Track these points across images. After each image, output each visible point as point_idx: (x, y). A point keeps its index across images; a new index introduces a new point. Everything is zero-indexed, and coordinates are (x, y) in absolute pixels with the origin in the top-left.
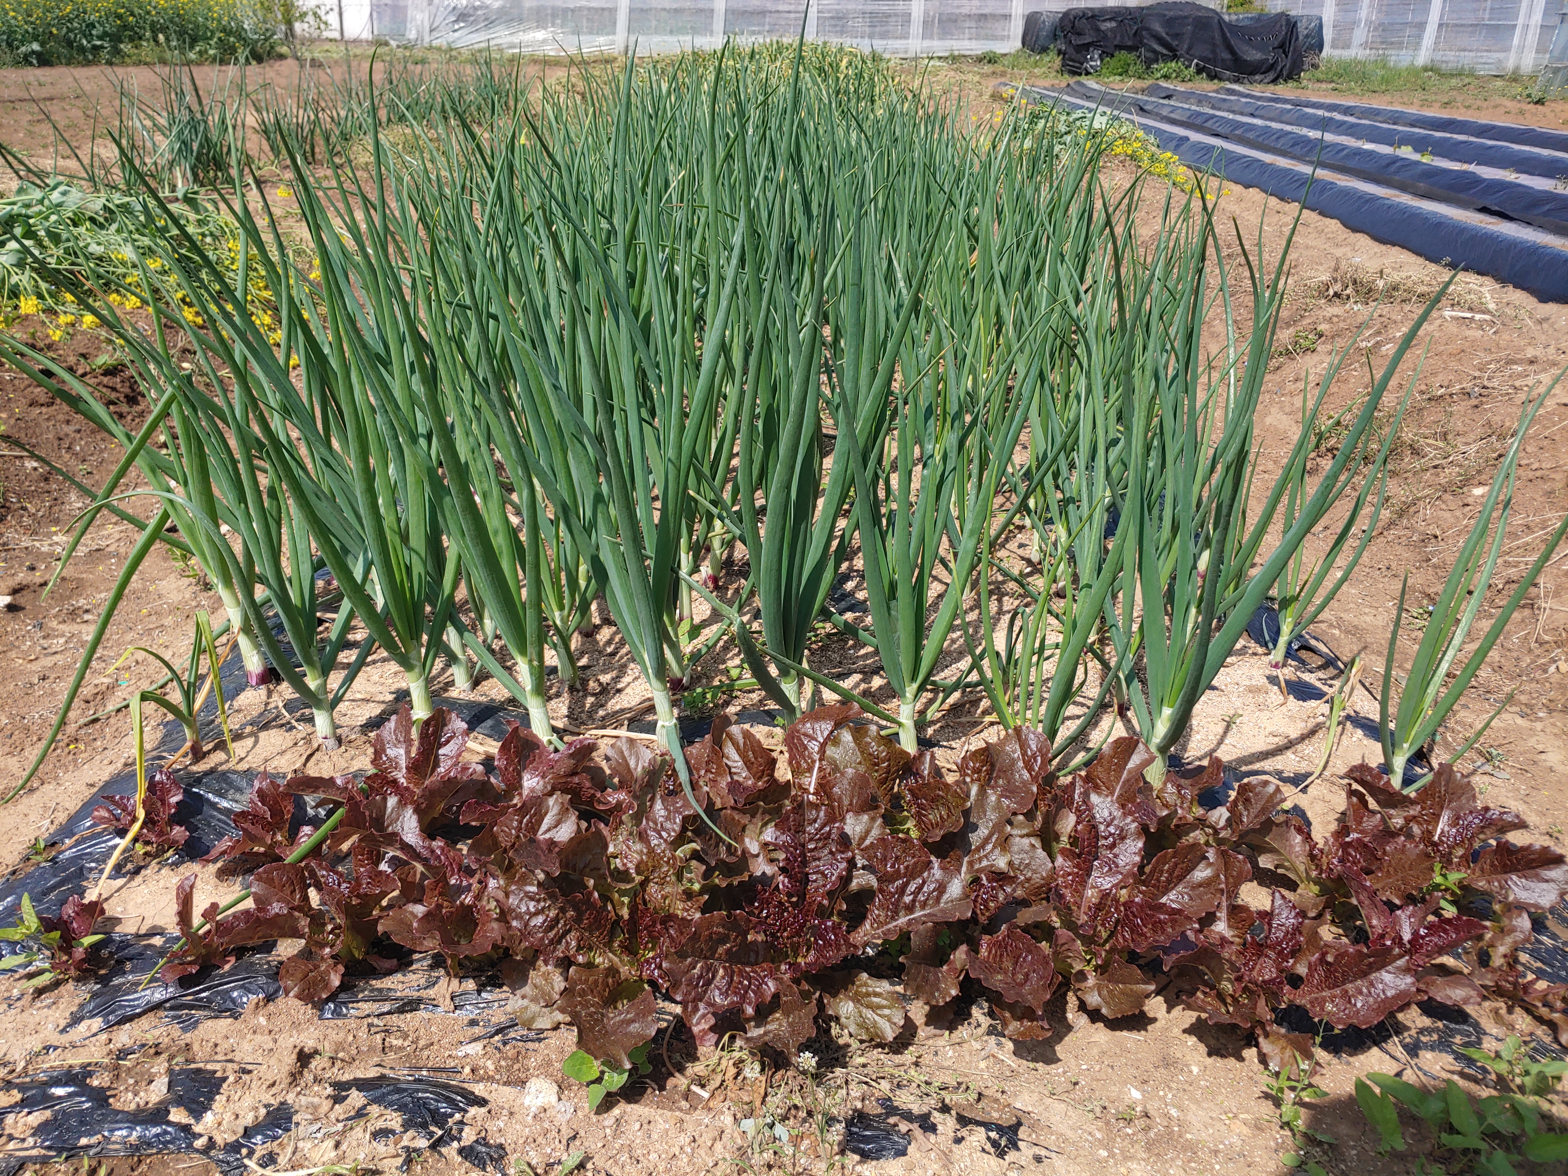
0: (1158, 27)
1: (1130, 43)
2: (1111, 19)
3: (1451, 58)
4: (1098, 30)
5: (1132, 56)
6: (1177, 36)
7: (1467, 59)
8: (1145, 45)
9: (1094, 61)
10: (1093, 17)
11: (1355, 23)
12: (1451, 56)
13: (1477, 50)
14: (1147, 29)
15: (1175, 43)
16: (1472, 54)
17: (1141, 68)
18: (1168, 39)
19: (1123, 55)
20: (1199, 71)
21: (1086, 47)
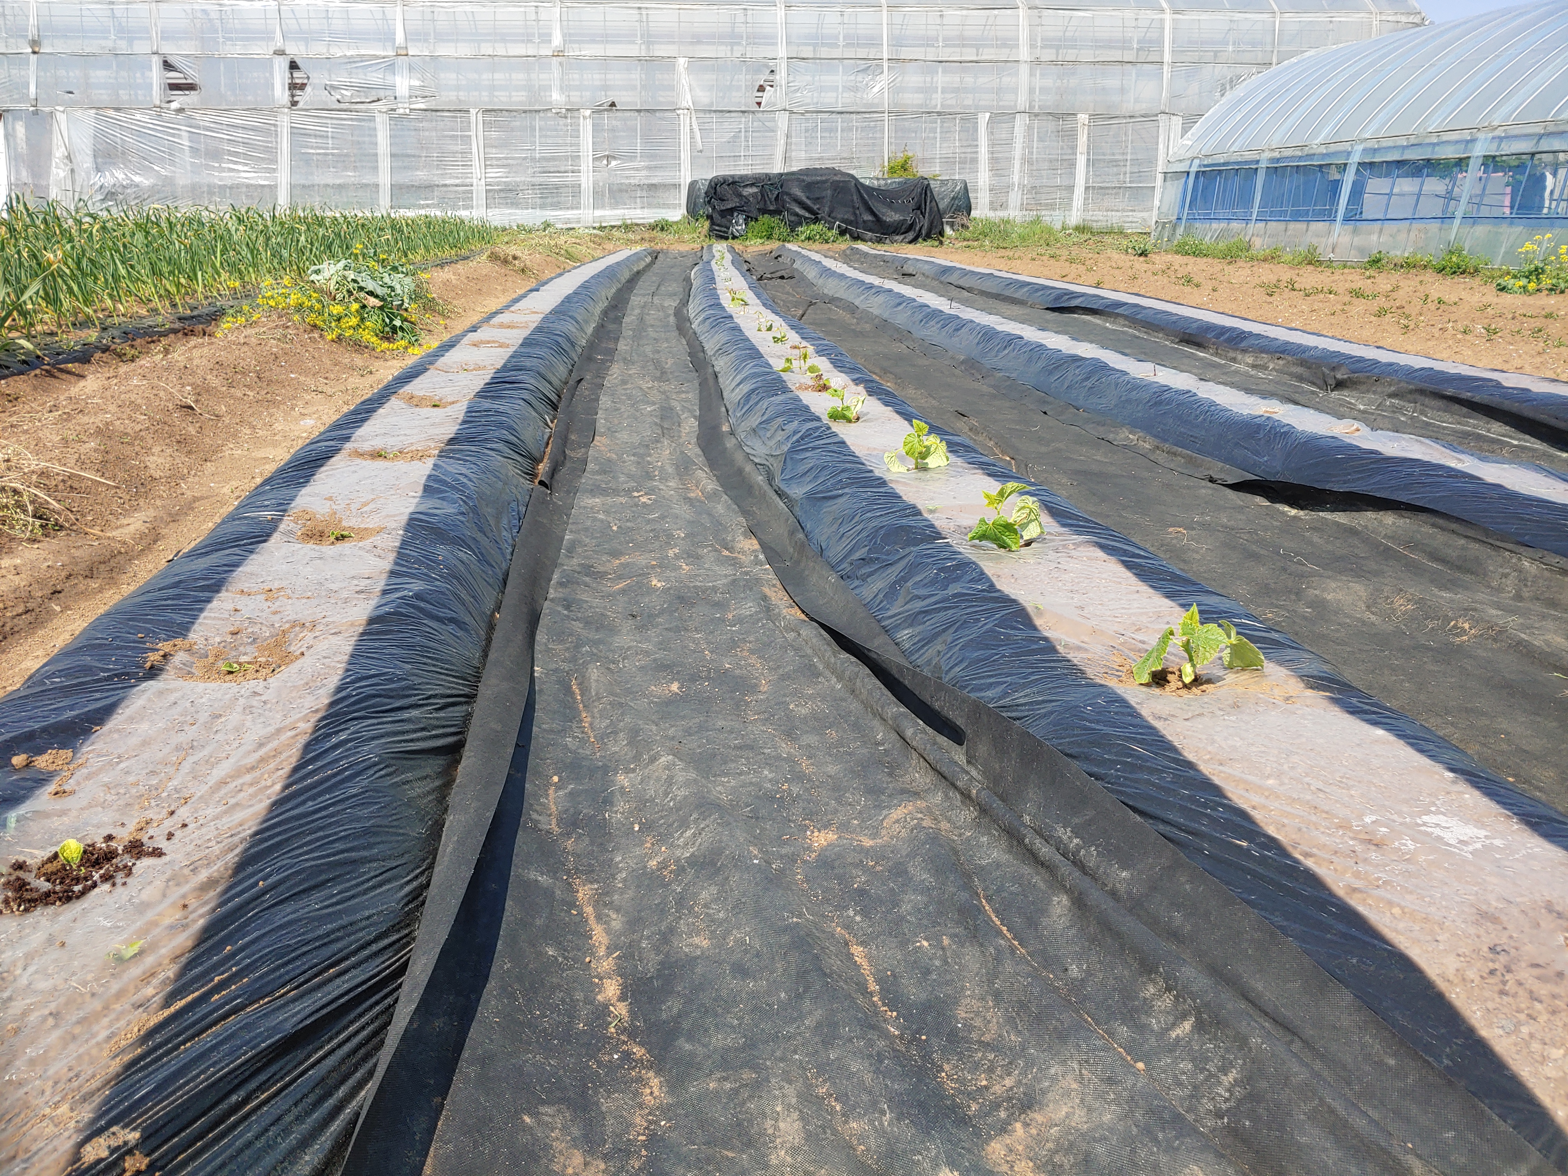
0: (798, 192)
1: (772, 208)
2: (752, 185)
3: (1100, 218)
4: (740, 195)
5: (775, 220)
6: (817, 200)
7: (1114, 219)
8: (788, 210)
9: (739, 225)
10: (733, 183)
11: (1008, 188)
12: (1099, 215)
13: (1124, 210)
14: (789, 194)
15: (815, 207)
16: (1118, 214)
17: (785, 231)
18: (808, 202)
19: (765, 219)
20: (842, 233)
21: (731, 211)
